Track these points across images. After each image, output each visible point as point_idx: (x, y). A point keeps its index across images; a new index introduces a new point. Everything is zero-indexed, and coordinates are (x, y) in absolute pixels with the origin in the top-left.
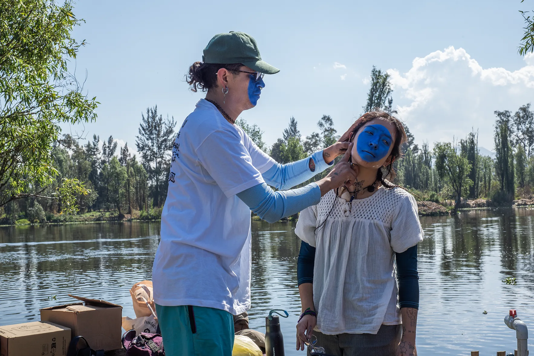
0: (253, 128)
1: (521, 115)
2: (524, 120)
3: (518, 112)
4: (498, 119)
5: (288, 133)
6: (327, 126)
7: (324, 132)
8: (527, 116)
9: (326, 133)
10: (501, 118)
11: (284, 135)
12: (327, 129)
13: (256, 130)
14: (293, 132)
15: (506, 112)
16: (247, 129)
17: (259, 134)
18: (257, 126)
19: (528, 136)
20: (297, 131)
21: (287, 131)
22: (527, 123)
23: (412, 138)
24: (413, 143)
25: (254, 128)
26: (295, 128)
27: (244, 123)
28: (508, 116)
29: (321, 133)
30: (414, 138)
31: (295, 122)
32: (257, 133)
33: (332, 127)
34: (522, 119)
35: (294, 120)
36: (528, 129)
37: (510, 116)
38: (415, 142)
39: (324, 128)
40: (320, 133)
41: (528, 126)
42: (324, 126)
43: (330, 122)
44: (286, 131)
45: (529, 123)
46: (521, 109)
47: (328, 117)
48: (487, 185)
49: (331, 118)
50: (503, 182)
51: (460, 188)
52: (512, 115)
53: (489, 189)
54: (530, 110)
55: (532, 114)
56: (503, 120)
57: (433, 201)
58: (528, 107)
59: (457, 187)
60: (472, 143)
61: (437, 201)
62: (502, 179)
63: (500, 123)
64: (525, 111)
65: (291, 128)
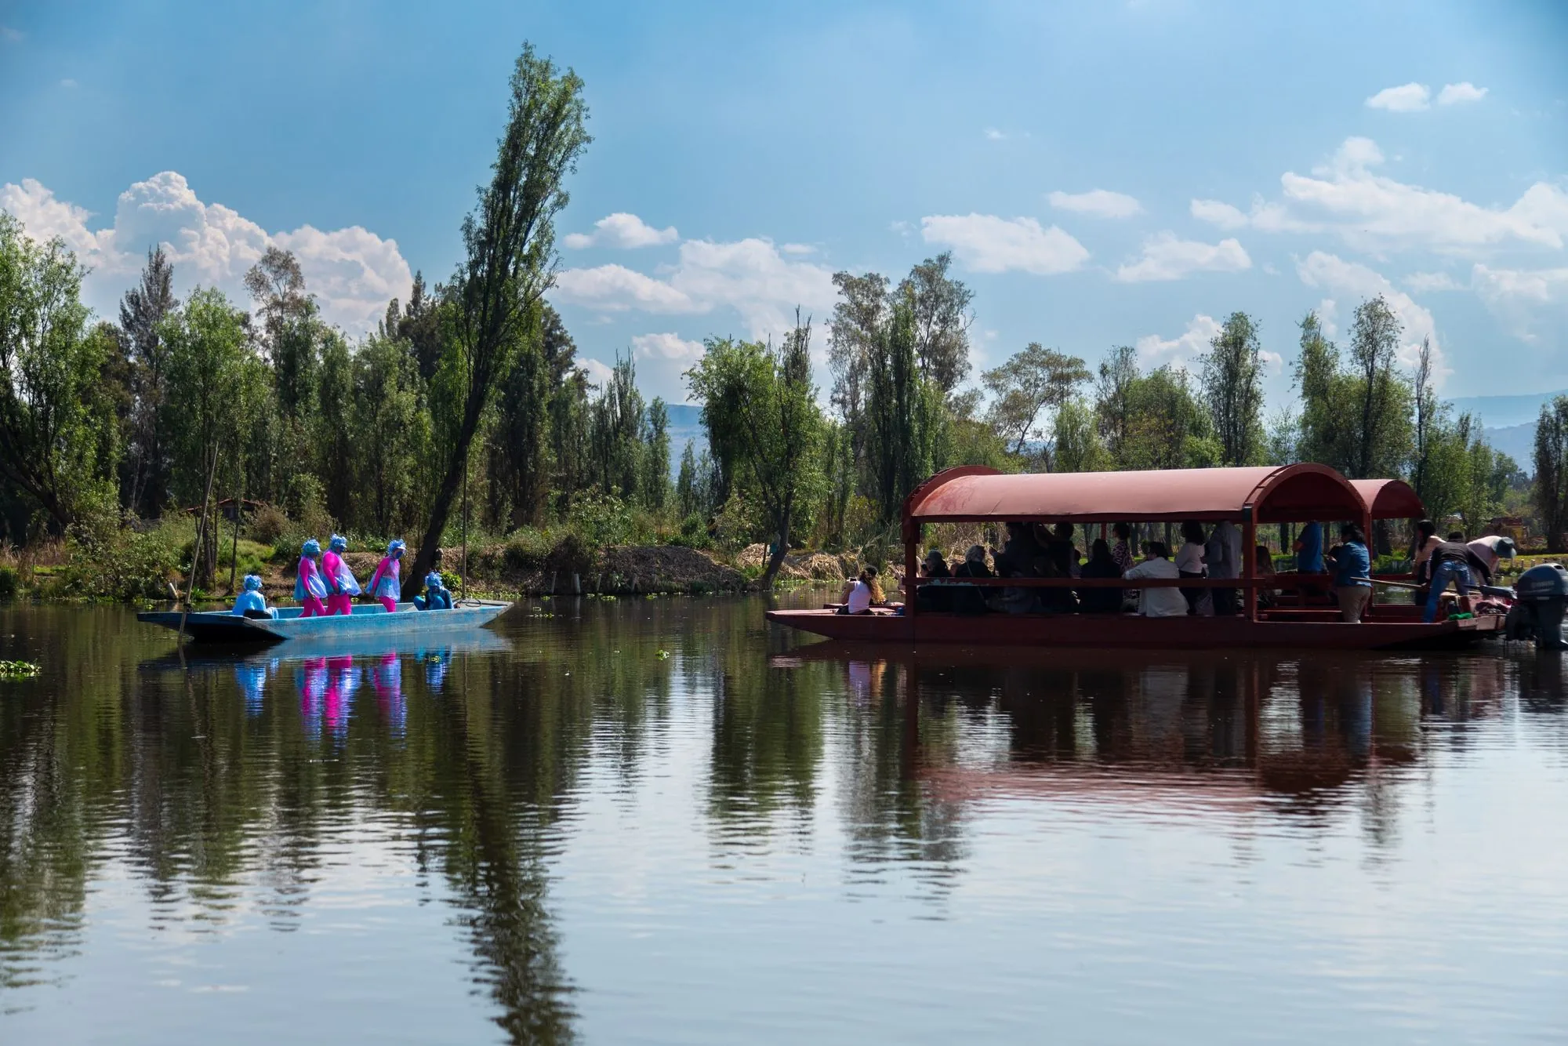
0: (49, 252)
1: (918, 292)
2: (926, 308)
3: (908, 282)
4: (845, 300)
5: (137, 304)
6: (280, 288)
7: (269, 309)
8: (937, 298)
9: (276, 313)
10: (854, 297)
11: (124, 311)
12: (280, 298)
13: (60, 260)
14: (155, 302)
15: (873, 278)
16: (24, 254)
17: (68, 277)
18: (63, 246)
19: (935, 362)
20: (171, 301)
21: (138, 299)
22: (935, 318)
23: (566, 348)
24: (572, 364)
25: (53, 253)
26: (165, 290)
27: (14, 229)
28: (877, 295)
29: (257, 311)
30: (574, 348)
31: (164, 267)
32: (64, 271)
33: (300, 293)
34: (919, 307)
35: (162, 260)
36: (936, 338)
37: (882, 293)
38: (580, 362)
39: (271, 294)
40: (252, 314)
41: (937, 328)
42: (268, 288)
43: (290, 277)
44: (134, 300)
45: (941, 321)
46: (917, 271)
47: (287, 257)
48: (834, 509)
49: (294, 262)
50: (890, 499)
51: (787, 503)
52: (890, 289)
53: (841, 520)
54: (947, 276)
55: (951, 292)
56: (858, 305)
57: (692, 547)
58: (942, 268)
59: (777, 497)
60: (797, 365)
61: (705, 546)
62: (887, 487)
63: (850, 314)
64: (930, 280)
65: (149, 289)
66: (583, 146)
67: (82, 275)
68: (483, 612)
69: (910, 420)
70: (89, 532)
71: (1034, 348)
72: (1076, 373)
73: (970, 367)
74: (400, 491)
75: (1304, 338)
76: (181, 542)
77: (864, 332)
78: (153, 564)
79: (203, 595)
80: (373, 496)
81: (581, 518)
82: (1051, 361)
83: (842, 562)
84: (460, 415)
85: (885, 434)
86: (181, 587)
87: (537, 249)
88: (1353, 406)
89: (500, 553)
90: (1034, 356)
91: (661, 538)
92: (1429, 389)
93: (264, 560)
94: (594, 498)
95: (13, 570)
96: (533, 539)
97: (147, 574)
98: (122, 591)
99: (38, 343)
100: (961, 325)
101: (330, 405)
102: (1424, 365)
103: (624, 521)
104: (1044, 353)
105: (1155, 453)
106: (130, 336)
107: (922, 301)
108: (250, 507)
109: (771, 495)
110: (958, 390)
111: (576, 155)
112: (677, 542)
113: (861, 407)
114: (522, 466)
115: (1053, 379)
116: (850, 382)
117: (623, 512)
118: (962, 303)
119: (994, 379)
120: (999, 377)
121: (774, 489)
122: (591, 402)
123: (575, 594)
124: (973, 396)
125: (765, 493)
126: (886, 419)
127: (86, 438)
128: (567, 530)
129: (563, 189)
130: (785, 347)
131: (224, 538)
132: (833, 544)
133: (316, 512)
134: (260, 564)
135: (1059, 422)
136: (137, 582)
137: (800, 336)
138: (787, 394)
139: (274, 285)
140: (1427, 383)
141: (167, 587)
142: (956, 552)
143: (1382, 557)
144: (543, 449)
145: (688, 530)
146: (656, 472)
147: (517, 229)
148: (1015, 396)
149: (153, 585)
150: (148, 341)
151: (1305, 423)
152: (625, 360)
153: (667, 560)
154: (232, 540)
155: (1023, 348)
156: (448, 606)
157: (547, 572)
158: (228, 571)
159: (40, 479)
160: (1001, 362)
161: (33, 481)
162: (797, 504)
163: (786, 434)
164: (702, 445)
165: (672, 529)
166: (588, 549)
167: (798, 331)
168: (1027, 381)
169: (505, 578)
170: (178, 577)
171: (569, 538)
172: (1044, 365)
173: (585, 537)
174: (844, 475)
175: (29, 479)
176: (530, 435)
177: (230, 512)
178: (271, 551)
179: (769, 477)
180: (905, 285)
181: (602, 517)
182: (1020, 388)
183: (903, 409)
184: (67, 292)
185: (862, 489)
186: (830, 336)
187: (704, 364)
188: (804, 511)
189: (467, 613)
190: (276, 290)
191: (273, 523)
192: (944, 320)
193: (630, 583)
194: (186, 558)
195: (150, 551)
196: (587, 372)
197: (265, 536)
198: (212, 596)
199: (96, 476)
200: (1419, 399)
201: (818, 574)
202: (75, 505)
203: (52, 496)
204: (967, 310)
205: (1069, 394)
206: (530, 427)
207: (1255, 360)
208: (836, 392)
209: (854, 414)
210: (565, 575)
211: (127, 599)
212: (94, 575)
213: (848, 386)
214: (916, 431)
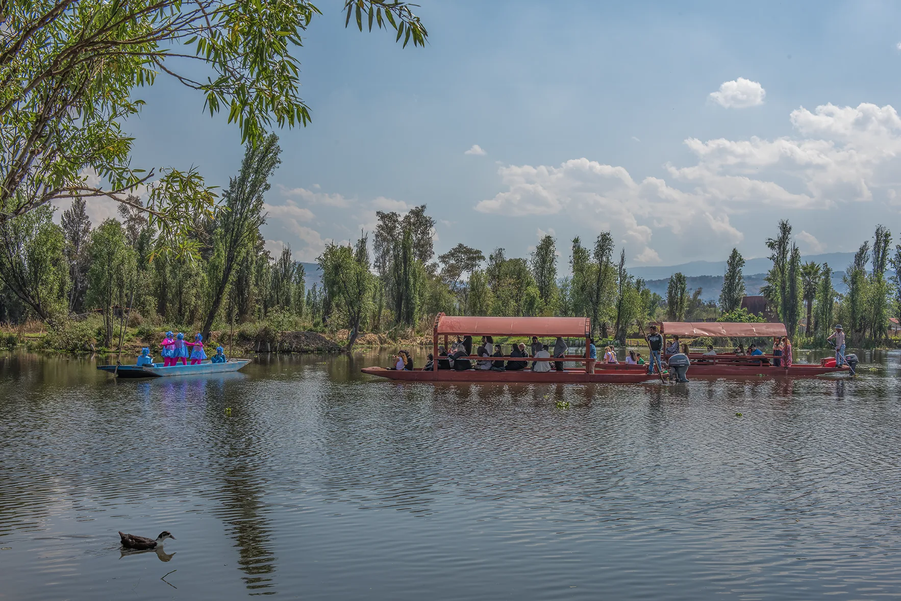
1: (412, 221)
2: (416, 228)
4: (381, 223)
5: (70, 217)
7: (129, 221)
8: (420, 223)
9: (132, 223)
10: (385, 222)
11: (63, 220)
12: (134, 217)
14: (78, 216)
15: (393, 214)
19: (419, 250)
20: (85, 216)
21: (69, 214)
22: (419, 232)
24: (263, 248)
26: (82, 211)
28: (395, 221)
29: (123, 222)
30: (264, 241)
33: (142, 214)
34: (413, 227)
36: (419, 241)
37: (397, 220)
39: (129, 215)
40: (121, 223)
41: (420, 237)
42: (128, 212)
45: (422, 233)
46: (412, 212)
48: (376, 316)
49: (140, 201)
50: (400, 311)
51: (358, 314)
52: (401, 219)
53: (379, 319)
54: (425, 214)
55: (427, 221)
56: (387, 225)
57: (317, 332)
58: (423, 211)
59: (354, 312)
60: (362, 252)
61: (323, 332)
62: (399, 306)
63: (383, 229)
64: (417, 216)
65: (75, 211)
66: (277, 165)
67: (54, 210)
68: (239, 363)
69: (409, 278)
70: (55, 322)
71: (461, 246)
72: (478, 257)
73: (434, 253)
74: (190, 304)
75: (574, 247)
76: (96, 327)
77: (389, 237)
78: (84, 336)
79: (106, 350)
80: (177, 306)
81: (271, 319)
82: (468, 251)
83: (380, 338)
84: (221, 275)
85: (398, 283)
86: (97, 346)
87: (256, 206)
88: (594, 277)
89: (236, 334)
90: (461, 249)
91: (304, 328)
92: (624, 270)
93: (133, 335)
94: (277, 311)
95: (15, 335)
96: (251, 328)
97: (81, 340)
98: (70, 347)
99: (33, 239)
100: (430, 236)
101: (160, 266)
102: (623, 260)
103: (290, 321)
104: (465, 248)
105: (511, 293)
106: (66, 231)
107: (414, 225)
108: (126, 312)
109: (351, 310)
110: (429, 262)
111: (274, 168)
112: (311, 330)
113: (387, 269)
114: (243, 294)
115: (469, 259)
116: (382, 258)
117: (289, 317)
118: (431, 226)
119: (443, 258)
120: (446, 258)
121: (353, 308)
122: (271, 265)
123: (268, 352)
124: (435, 265)
125: (349, 310)
126: (399, 277)
127: (54, 280)
128: (264, 324)
129: (268, 182)
130: (357, 246)
131: (117, 326)
132: (375, 329)
133: (154, 314)
134: (132, 337)
135: (471, 278)
136: (76, 344)
137: (363, 242)
138: (359, 269)
139: (131, 211)
140: (623, 267)
141: (90, 346)
142: (428, 334)
143: (604, 339)
144: (252, 287)
145: (316, 325)
146: (300, 297)
147: (248, 198)
148: (452, 266)
149: (84, 345)
150: (74, 234)
151: (573, 282)
152: (287, 248)
153: (307, 338)
154: (119, 326)
155: (456, 246)
156: (224, 362)
157: (256, 342)
158: (118, 339)
159: (33, 298)
160: (446, 252)
161: (31, 299)
162: (362, 315)
163: (359, 286)
164: (320, 286)
165: (309, 324)
166: (274, 332)
167: (362, 239)
168: (458, 259)
169: (238, 345)
170: (95, 341)
171: (266, 328)
172: (465, 253)
173: (272, 327)
174: (381, 300)
175: (28, 298)
176: (246, 281)
177: (119, 314)
178: (136, 331)
179: (351, 304)
180: (407, 217)
181: (280, 319)
182: (454, 262)
183: (405, 273)
184: (47, 217)
185: (388, 306)
186: (374, 238)
187: (325, 255)
188: (365, 318)
189: (233, 364)
190: (132, 213)
191: (136, 319)
192: (423, 233)
193: (291, 347)
194: (99, 334)
195: (83, 330)
196: (269, 252)
197: (134, 324)
198: (110, 350)
199: (58, 298)
200: (620, 274)
201: (369, 342)
202: (49, 309)
203: (38, 305)
204: (433, 229)
205: (475, 266)
206: (246, 277)
207: (553, 255)
208: (376, 262)
209: (384, 272)
210: (264, 343)
211: (72, 351)
212: (58, 341)
213: (381, 260)
214: (412, 283)
